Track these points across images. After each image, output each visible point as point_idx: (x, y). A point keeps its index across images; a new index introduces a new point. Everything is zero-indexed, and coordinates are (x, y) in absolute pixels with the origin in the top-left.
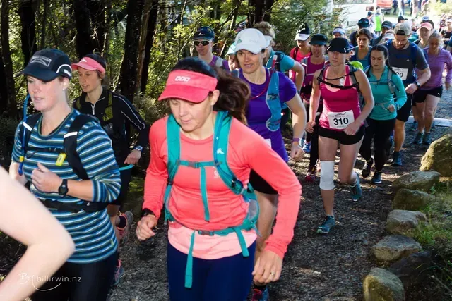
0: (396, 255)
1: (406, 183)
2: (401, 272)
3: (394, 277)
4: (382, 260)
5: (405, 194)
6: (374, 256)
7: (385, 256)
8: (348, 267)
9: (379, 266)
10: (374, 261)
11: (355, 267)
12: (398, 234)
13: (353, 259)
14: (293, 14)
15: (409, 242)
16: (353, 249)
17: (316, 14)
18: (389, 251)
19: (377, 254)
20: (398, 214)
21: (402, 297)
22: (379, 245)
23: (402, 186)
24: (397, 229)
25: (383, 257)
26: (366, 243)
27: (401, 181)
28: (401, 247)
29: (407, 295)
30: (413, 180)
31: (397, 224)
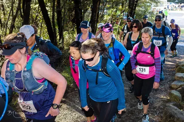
0: (178, 86)
1: (180, 65)
2: (180, 91)
3: (179, 93)
4: (174, 88)
5: (180, 68)
6: (171, 87)
7: (175, 87)
8: (163, 90)
9: (173, 90)
10: (171, 88)
11: (166, 90)
12: (178, 80)
13: (165, 88)
14: (142, 11)
15: (182, 82)
16: (164, 85)
17: (149, 11)
18: (176, 85)
19: (172, 86)
20: (178, 74)
21: (181, 99)
22: (173, 83)
23: (179, 66)
24: (178, 79)
25: (174, 87)
26: (169, 83)
27: (178, 64)
28: (180, 84)
29: (182, 98)
30: (182, 64)
31: (178, 77)
